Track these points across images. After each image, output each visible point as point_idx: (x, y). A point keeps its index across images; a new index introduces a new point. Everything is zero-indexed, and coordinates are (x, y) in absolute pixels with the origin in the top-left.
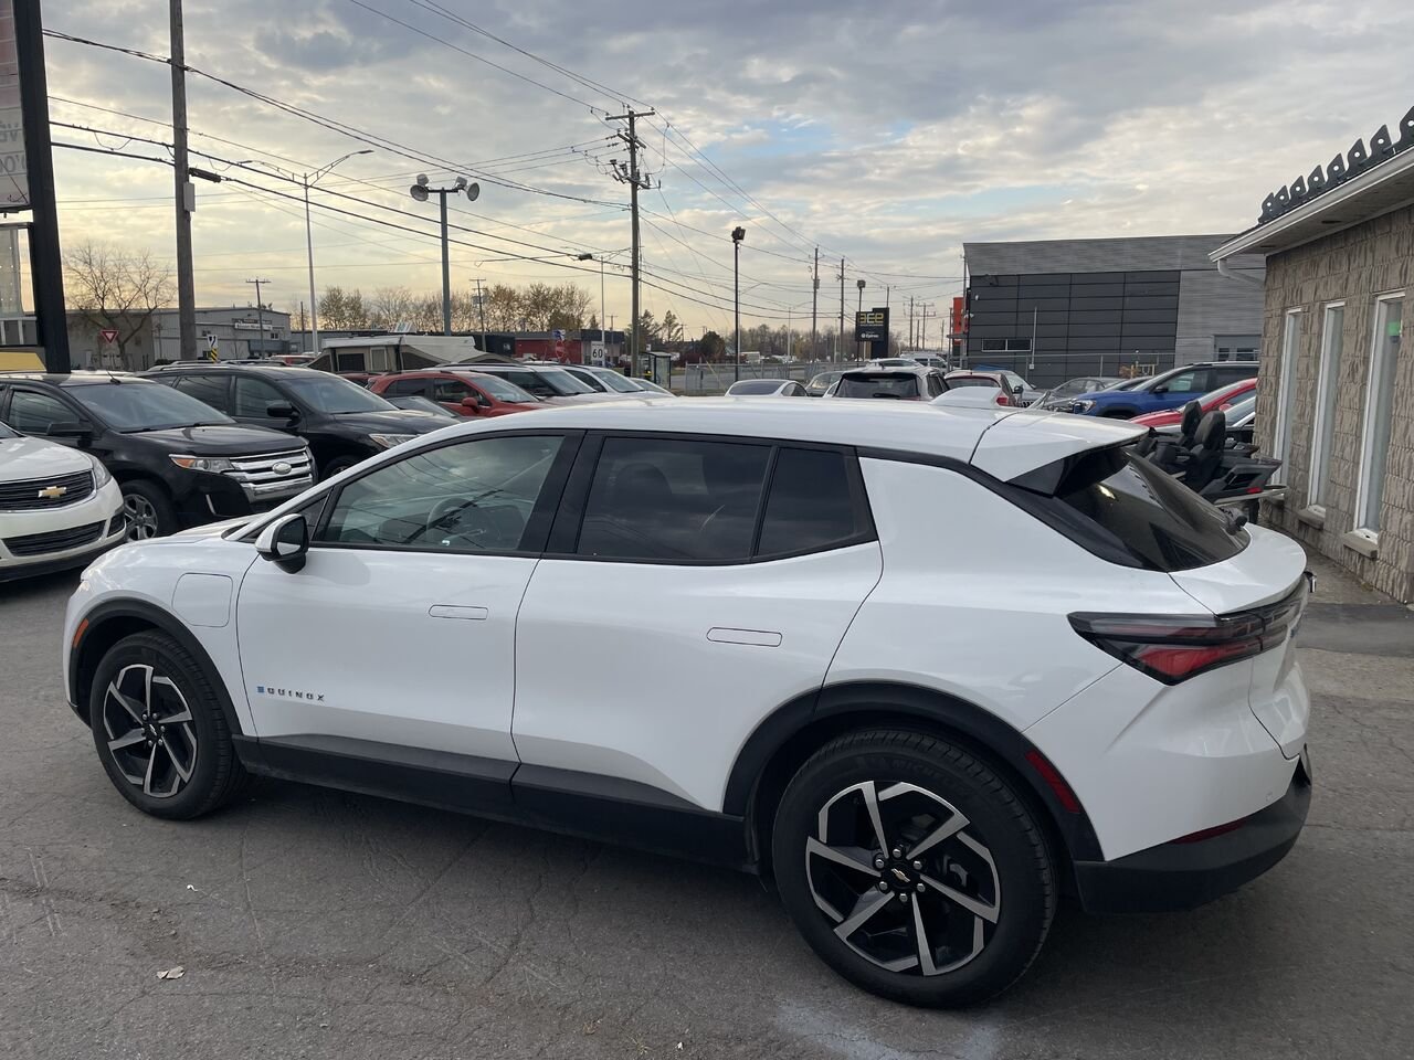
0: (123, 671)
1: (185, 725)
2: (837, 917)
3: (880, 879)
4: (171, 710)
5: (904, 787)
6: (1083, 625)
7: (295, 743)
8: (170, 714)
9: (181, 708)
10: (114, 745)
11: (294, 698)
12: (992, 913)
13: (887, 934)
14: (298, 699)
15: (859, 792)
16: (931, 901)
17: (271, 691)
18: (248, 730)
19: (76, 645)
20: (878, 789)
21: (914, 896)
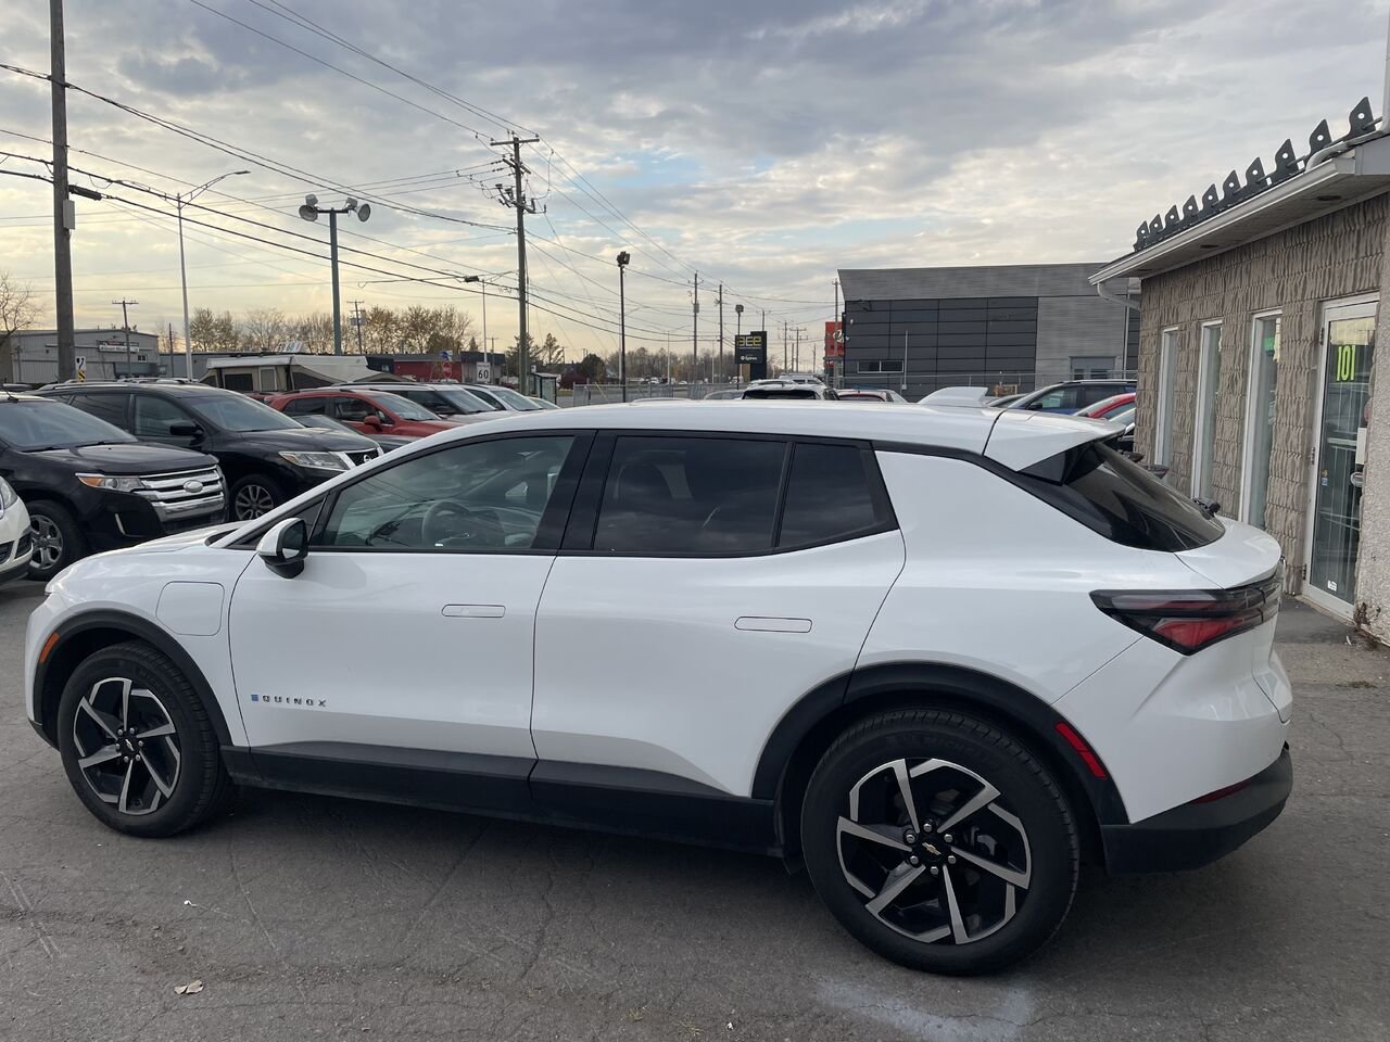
0: (97, 686)
1: (168, 739)
2: (869, 893)
3: (911, 855)
4: (150, 725)
5: (934, 763)
6: (1105, 601)
7: (292, 751)
8: (148, 729)
9: (164, 721)
10: (84, 763)
11: (293, 705)
12: (1023, 880)
13: (918, 907)
14: (297, 706)
15: (891, 770)
16: (960, 870)
17: (266, 699)
18: (238, 740)
19: (43, 660)
20: (910, 765)
21: (945, 868)
